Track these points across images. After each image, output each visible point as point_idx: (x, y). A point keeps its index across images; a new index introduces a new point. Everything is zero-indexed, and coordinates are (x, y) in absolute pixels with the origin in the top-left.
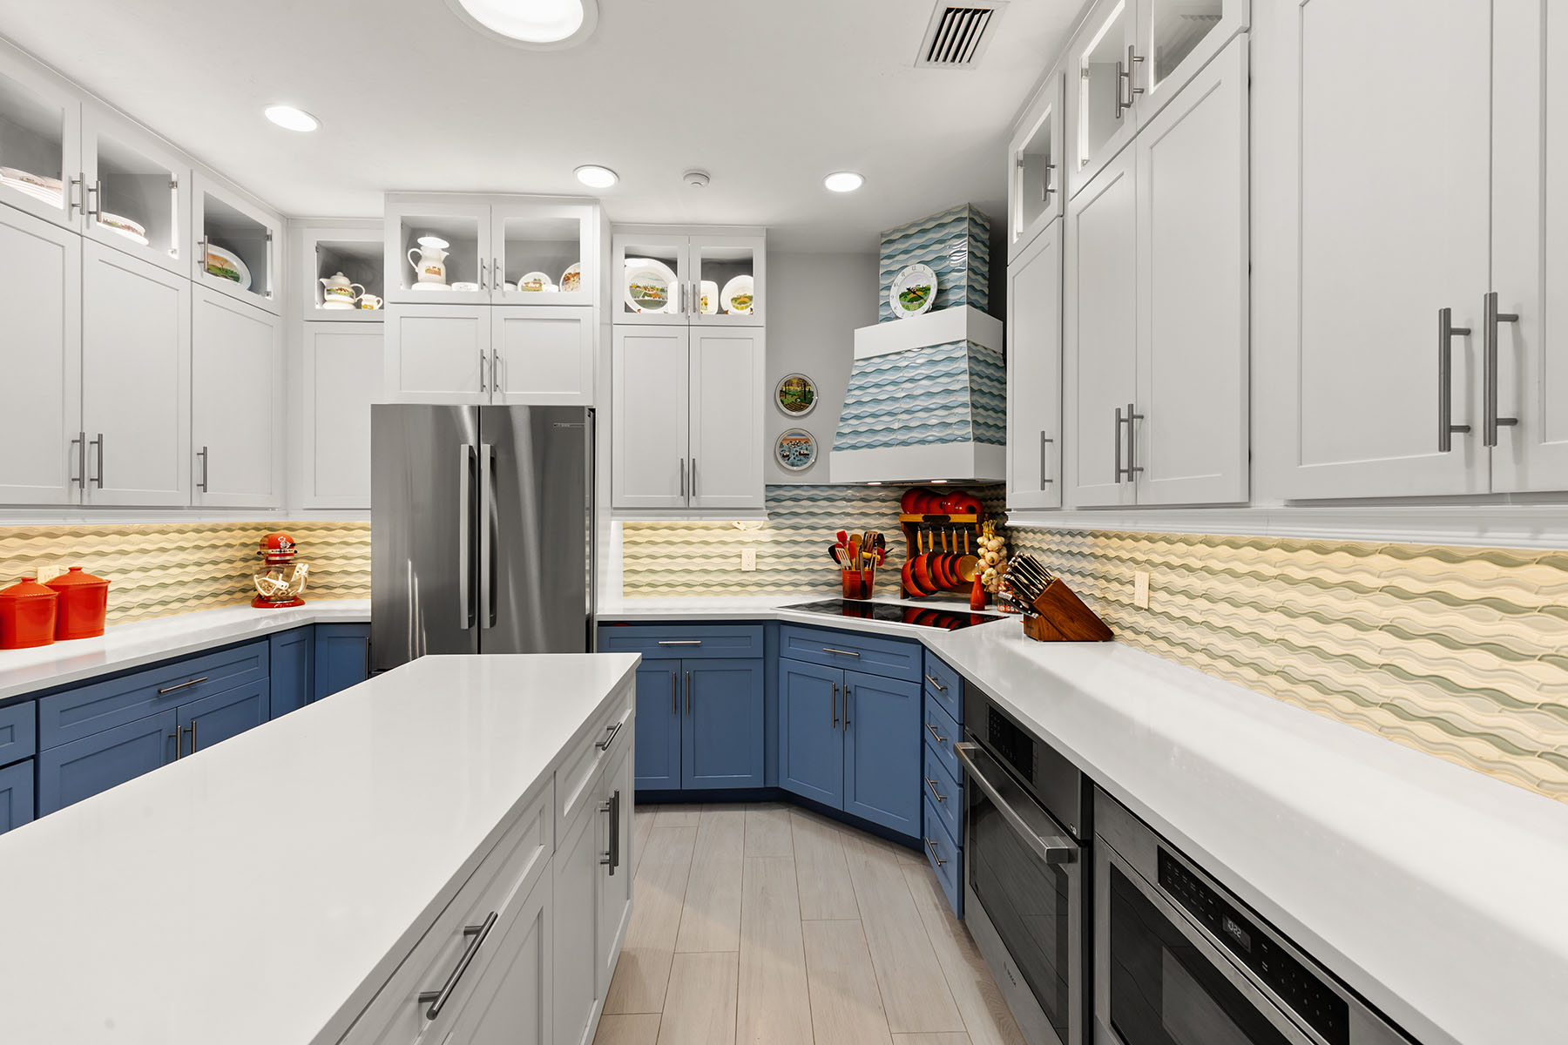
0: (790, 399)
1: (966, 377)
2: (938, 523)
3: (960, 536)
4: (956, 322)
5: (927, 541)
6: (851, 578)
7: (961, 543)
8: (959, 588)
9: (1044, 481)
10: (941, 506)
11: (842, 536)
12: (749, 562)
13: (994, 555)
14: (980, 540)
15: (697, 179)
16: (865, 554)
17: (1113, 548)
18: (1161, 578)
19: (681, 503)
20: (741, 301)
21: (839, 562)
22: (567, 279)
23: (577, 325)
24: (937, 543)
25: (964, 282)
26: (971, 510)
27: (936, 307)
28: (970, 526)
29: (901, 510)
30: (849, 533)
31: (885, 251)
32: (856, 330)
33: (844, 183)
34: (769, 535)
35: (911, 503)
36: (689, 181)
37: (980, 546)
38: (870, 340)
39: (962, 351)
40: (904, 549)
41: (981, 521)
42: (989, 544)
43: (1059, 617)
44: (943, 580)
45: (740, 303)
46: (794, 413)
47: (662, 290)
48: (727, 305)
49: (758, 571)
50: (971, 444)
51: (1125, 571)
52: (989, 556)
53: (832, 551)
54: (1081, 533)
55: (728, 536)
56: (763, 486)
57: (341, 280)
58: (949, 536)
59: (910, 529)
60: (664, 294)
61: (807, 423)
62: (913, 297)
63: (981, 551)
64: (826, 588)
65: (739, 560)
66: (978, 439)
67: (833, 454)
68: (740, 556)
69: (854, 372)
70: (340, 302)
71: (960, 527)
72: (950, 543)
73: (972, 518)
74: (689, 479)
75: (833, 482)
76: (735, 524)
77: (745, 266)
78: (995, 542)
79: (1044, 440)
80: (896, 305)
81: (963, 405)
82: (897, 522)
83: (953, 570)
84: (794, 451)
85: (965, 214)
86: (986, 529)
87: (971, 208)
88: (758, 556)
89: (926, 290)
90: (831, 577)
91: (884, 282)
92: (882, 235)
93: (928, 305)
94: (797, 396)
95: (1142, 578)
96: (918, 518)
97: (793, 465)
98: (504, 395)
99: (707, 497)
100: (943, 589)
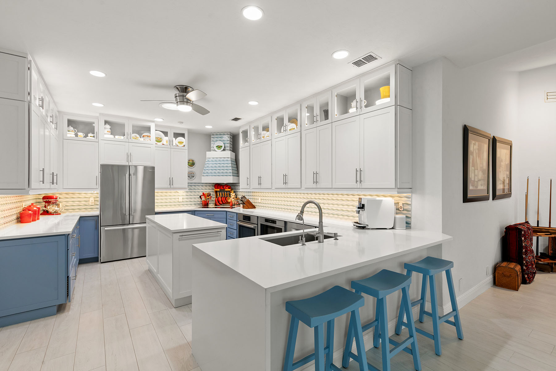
0: (190, 164)
1: (231, 164)
2: (222, 191)
3: (227, 193)
4: (228, 154)
5: (220, 195)
6: (204, 203)
7: (227, 195)
8: (228, 203)
9: (247, 184)
10: (223, 187)
11: (203, 194)
12: (181, 200)
13: (234, 196)
14: (231, 194)
15: (181, 123)
16: (208, 197)
17: (255, 194)
18: (262, 198)
19: (169, 187)
20: (181, 143)
21: (201, 199)
22: (143, 136)
23: (150, 148)
24: (222, 195)
25: (229, 146)
26: (229, 188)
27: (224, 150)
28: (229, 191)
29: (214, 188)
30: (205, 193)
31: (212, 136)
32: (207, 152)
33: (209, 127)
34: (185, 194)
35: (216, 187)
36: (179, 123)
37: (231, 195)
38: (209, 154)
39: (229, 159)
40: (215, 196)
41: (231, 190)
42: (233, 195)
43: (248, 205)
44: (224, 202)
45: (180, 143)
46: (192, 167)
47: (161, 138)
48: (177, 144)
49: (183, 202)
50: (232, 177)
51: (257, 198)
52: (233, 197)
53: (200, 197)
54: (250, 192)
55: (176, 194)
56: (187, 183)
57: (71, 128)
58: (224, 193)
59: (216, 192)
60: (161, 139)
61: (194, 169)
62: (219, 147)
63: (231, 196)
64: (198, 205)
65: (178, 199)
66: (233, 176)
67: (202, 177)
68: (179, 199)
69: (207, 160)
70: (71, 135)
71: (227, 191)
72: (225, 195)
73: (230, 190)
74: (171, 182)
75: (202, 182)
76: (178, 191)
77: (183, 135)
78: (234, 194)
79: (247, 178)
80: (215, 148)
81: (230, 169)
82: (214, 190)
83: (226, 200)
84: (191, 176)
85: (229, 133)
86: (232, 192)
87: (230, 133)
88: (183, 198)
89: (221, 147)
90: (199, 203)
91: (212, 142)
92: (212, 133)
93: (222, 149)
94: (192, 164)
95: (260, 198)
96: (218, 190)
97: (190, 178)
98: (132, 163)
99: (175, 186)
100: (223, 204)
